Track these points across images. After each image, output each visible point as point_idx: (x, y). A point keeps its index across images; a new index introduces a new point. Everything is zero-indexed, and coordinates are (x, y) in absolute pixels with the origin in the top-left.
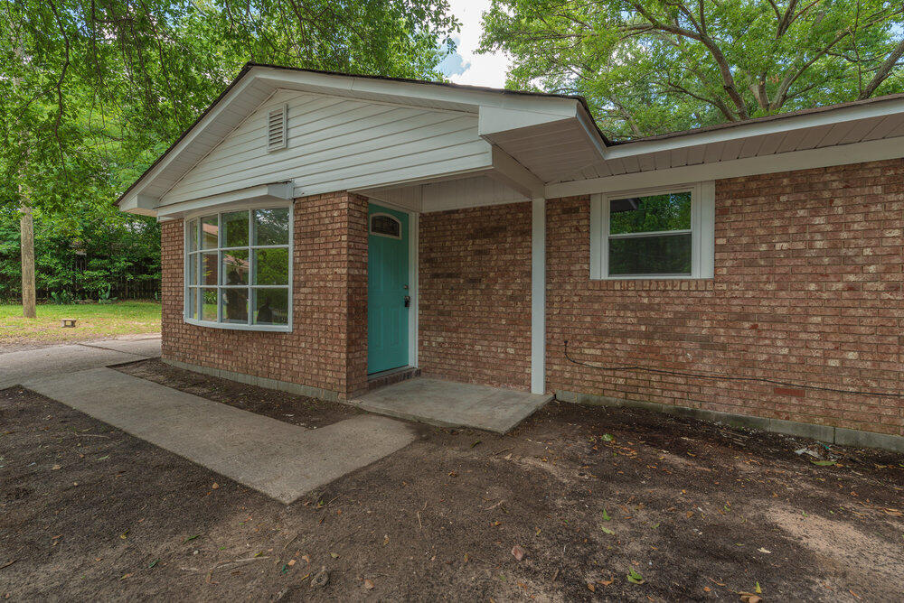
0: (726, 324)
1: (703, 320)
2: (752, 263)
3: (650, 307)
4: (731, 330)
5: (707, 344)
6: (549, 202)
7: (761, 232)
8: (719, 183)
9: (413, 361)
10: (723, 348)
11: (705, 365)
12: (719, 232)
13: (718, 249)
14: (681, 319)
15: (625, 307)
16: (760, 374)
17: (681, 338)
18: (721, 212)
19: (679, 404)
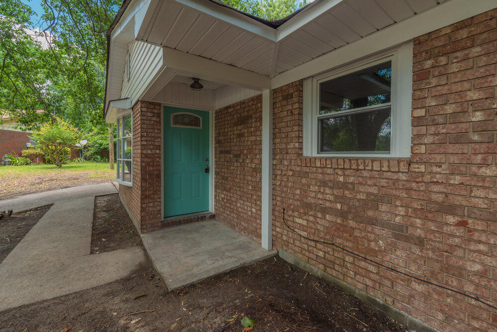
0: (424, 213)
1: (397, 206)
2: (460, 138)
3: (344, 186)
4: (430, 223)
5: (401, 234)
6: (274, 92)
7: (474, 95)
8: (418, 42)
9: (212, 208)
10: (420, 242)
11: (398, 257)
12: (417, 101)
13: (416, 122)
14: (375, 201)
15: (324, 184)
16: (469, 288)
17: (373, 222)
18: (420, 76)
19: (371, 294)
